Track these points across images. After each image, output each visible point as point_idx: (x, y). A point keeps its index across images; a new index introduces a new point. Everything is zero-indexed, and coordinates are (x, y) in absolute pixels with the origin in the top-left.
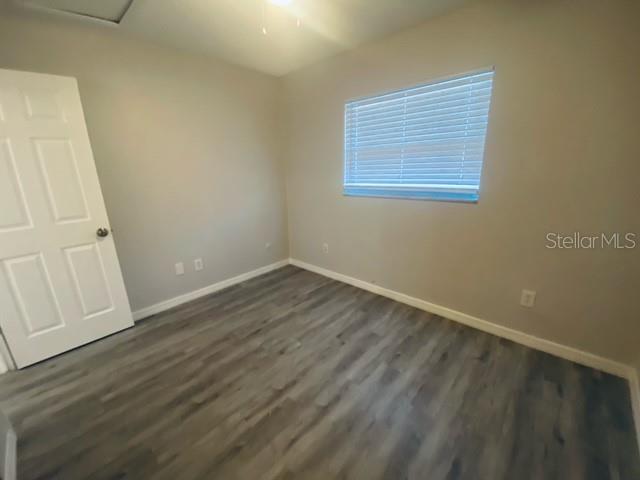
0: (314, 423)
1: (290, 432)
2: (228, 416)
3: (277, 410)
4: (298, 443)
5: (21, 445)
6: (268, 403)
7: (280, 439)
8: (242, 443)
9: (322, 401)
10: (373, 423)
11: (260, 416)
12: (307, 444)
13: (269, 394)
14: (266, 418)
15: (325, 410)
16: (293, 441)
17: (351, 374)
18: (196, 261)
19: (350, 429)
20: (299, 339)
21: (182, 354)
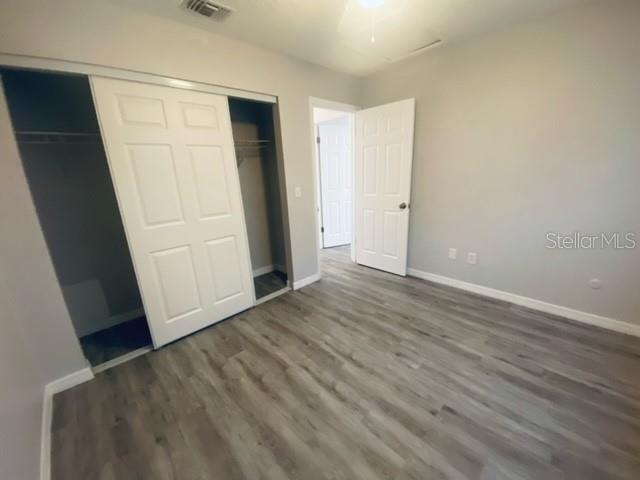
0: (319, 381)
1: (314, 367)
2: (329, 334)
3: (333, 358)
4: (304, 372)
5: (318, 282)
6: (338, 352)
7: (308, 362)
8: (310, 344)
9: (340, 387)
10: (314, 428)
11: (328, 349)
12: (304, 377)
13: (348, 351)
14: (326, 353)
15: (331, 389)
16: (307, 369)
17: (376, 415)
18: (471, 254)
19: (310, 406)
20: (424, 367)
21: (382, 302)
